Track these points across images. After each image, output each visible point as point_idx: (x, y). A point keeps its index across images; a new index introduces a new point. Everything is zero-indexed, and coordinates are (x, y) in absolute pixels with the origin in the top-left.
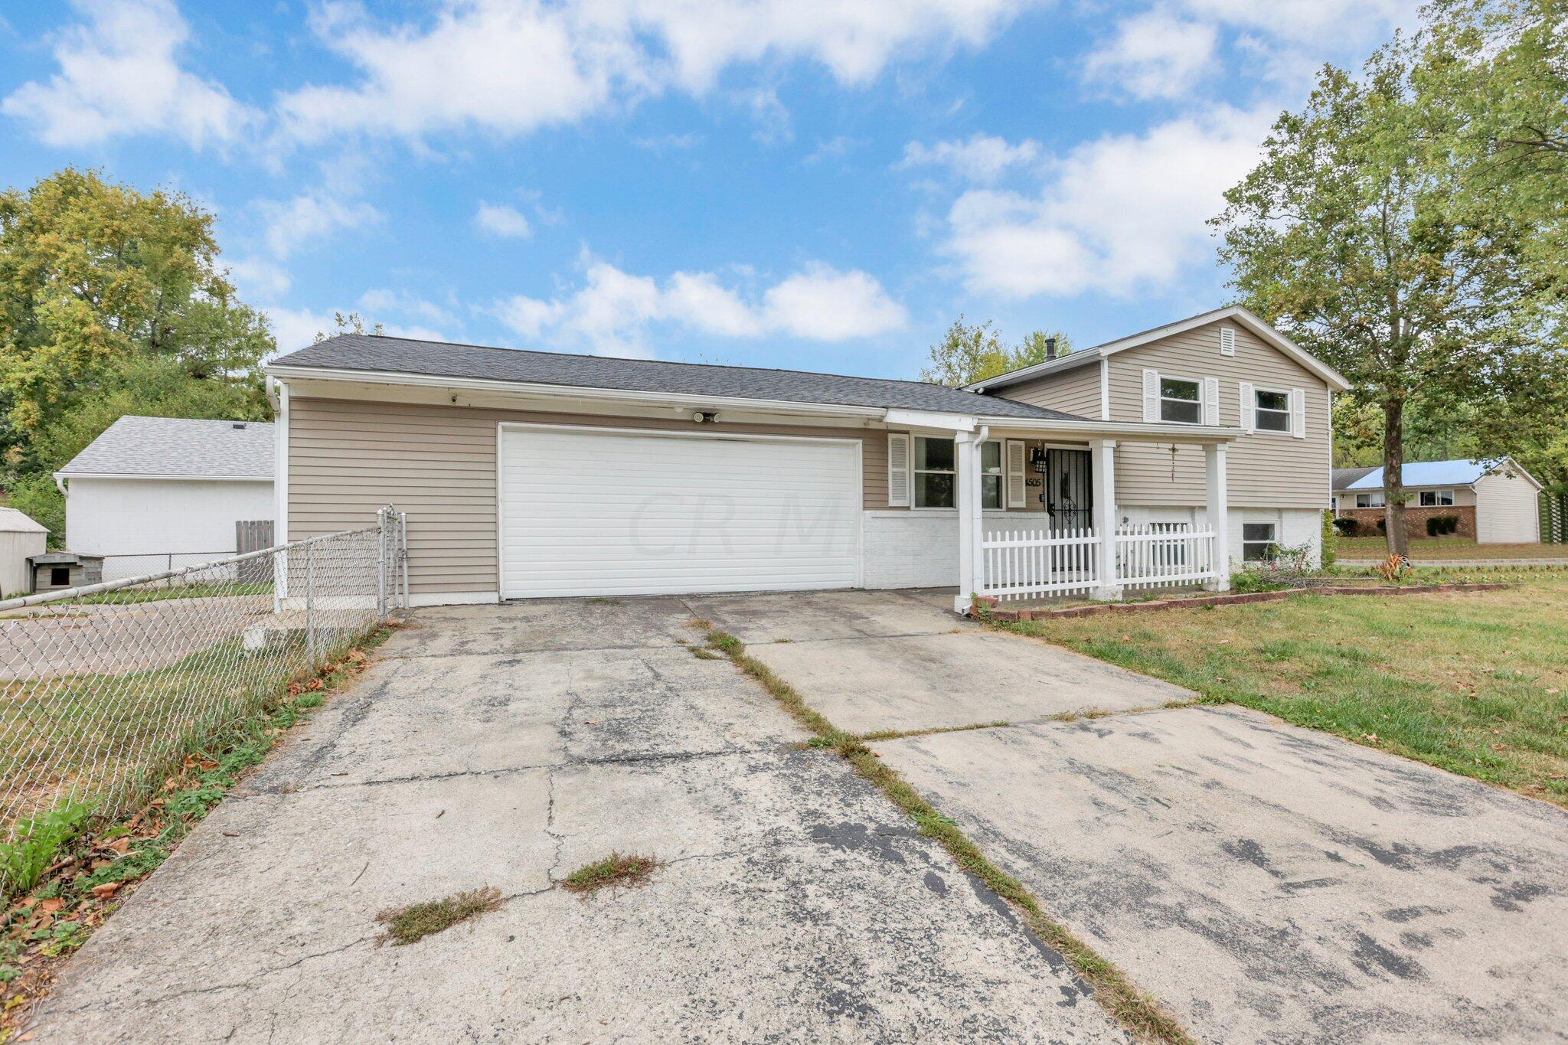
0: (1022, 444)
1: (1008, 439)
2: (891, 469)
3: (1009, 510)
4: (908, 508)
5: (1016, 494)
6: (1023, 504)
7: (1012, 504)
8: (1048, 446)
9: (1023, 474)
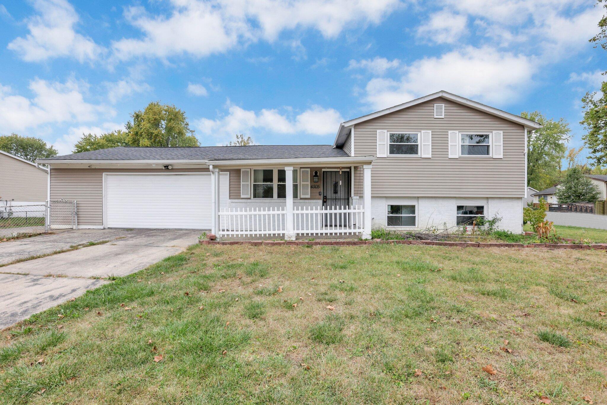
0: (309, 170)
1: (301, 168)
2: (242, 183)
3: (301, 199)
4: (250, 199)
5: (306, 192)
6: (309, 196)
7: (302, 196)
8: (323, 170)
9: (309, 183)
